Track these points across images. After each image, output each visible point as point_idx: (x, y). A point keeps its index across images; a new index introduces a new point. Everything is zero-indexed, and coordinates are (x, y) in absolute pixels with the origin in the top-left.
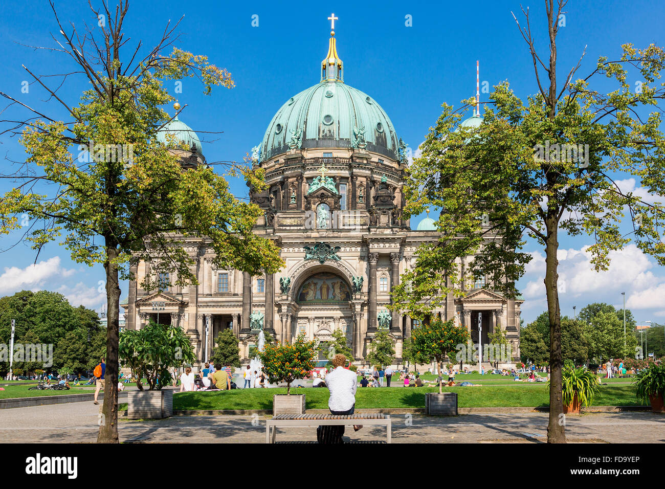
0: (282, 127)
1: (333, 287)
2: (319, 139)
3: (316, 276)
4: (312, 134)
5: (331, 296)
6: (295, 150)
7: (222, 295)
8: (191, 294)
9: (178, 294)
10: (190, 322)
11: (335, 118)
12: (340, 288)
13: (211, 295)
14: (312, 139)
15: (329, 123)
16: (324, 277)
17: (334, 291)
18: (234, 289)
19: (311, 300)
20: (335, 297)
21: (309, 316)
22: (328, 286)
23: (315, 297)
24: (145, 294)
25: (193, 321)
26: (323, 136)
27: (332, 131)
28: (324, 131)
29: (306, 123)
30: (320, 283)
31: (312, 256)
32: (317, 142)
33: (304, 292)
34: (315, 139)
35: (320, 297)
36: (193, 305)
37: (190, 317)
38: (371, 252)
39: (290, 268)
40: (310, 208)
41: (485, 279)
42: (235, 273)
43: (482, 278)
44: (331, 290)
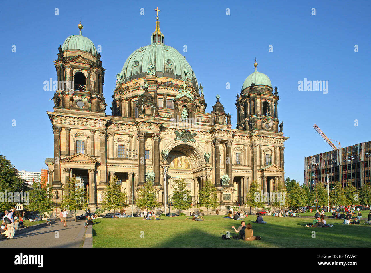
0: (139, 63)
1: (181, 160)
2: (165, 72)
4: (160, 69)
6: (152, 76)
7: (121, 159)
8: (102, 156)
9: (92, 156)
10: (102, 176)
11: (172, 61)
12: (185, 161)
13: (114, 159)
14: (160, 72)
15: (170, 64)
17: (181, 162)
18: (130, 156)
20: (182, 166)
22: (178, 159)
24: (66, 155)
26: (167, 71)
27: (172, 69)
28: (167, 68)
29: (155, 61)
31: (180, 138)
32: (164, 74)
34: (162, 72)
35: (173, 166)
36: (104, 165)
37: (102, 173)
38: (217, 138)
39: (165, 144)
40: (177, 108)
41: (270, 160)
42: (130, 145)
43: (269, 159)
44: (179, 162)
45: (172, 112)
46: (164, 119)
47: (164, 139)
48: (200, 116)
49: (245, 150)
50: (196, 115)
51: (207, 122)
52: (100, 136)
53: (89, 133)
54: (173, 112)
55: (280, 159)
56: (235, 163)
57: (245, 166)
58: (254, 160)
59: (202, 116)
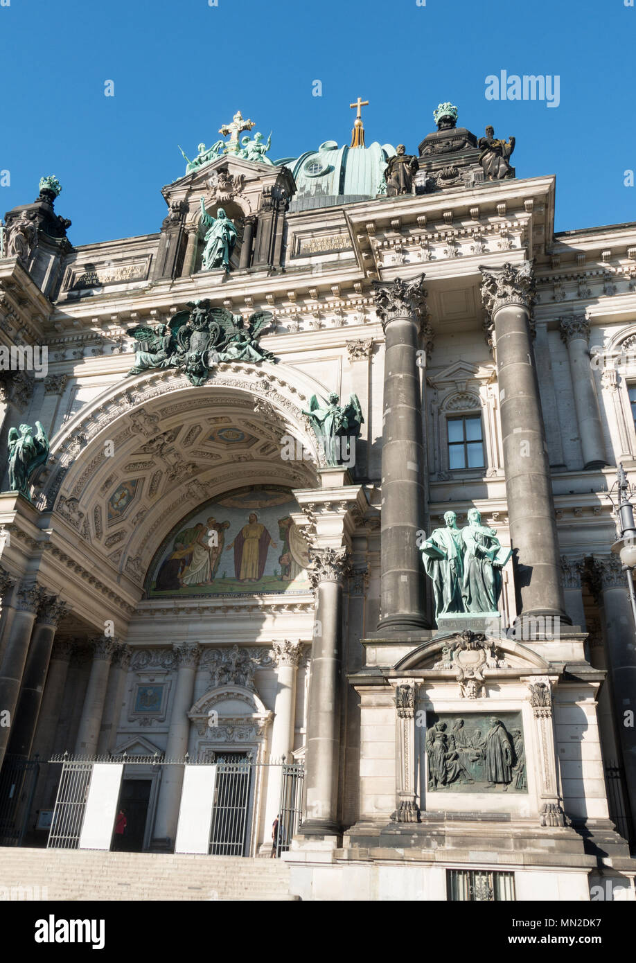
1: (285, 535)
3: (226, 502)
5: (272, 566)
16: (255, 503)
17: (287, 548)
19: (198, 585)
20: (287, 568)
21: (177, 645)
22: (266, 531)
23: (213, 573)
30: (237, 524)
33: (177, 556)
35: (231, 573)
44: (275, 546)
47: (68, 388)
50: (290, 230)
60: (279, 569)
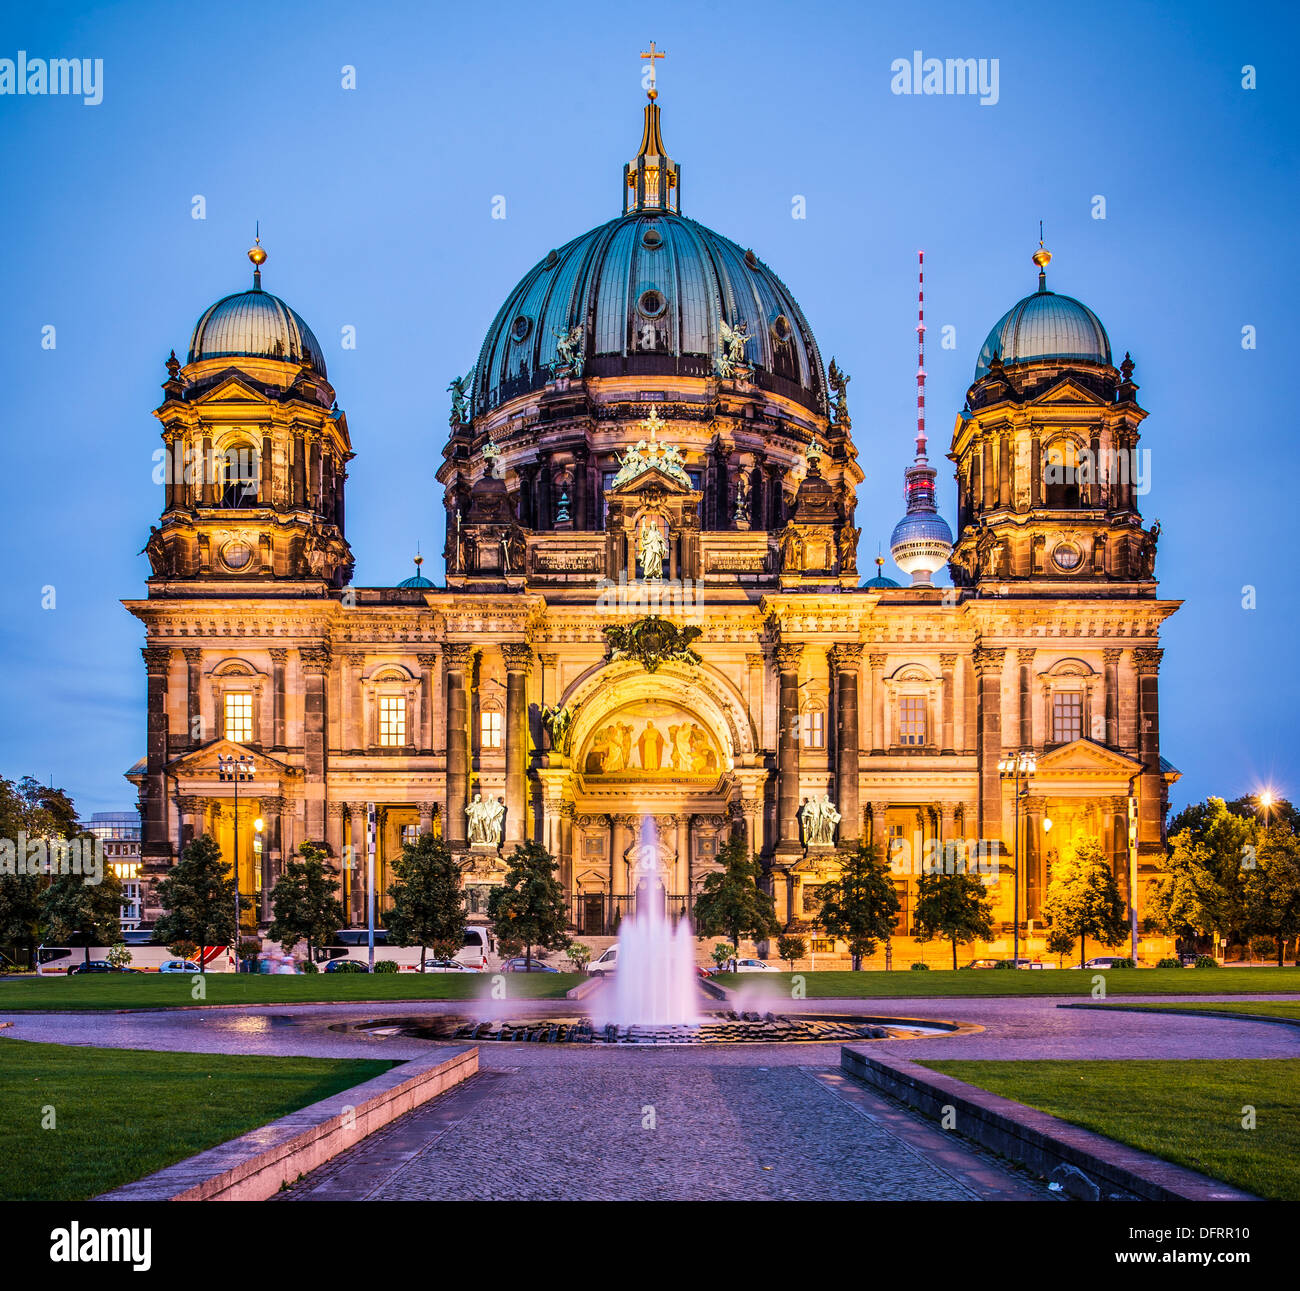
0: (531, 325)
1: (673, 739)
2: (630, 353)
3: (628, 710)
4: (610, 341)
5: (667, 761)
6: (566, 381)
7: (390, 752)
8: (310, 748)
9: (275, 749)
10: (310, 823)
11: (668, 299)
12: (691, 742)
13: (361, 753)
14: (612, 354)
15: (657, 314)
16: (650, 712)
17: (676, 748)
18: (422, 736)
19: (615, 773)
20: (677, 763)
21: (613, 815)
22: (660, 735)
23: (626, 764)
24: (187, 749)
25: (314, 822)
26: (639, 347)
27: (663, 334)
28: (640, 334)
29: (593, 311)
31: (624, 654)
32: (625, 361)
33: (598, 749)
34: (619, 354)
35: (638, 764)
36: (317, 777)
37: (309, 808)
38: (784, 641)
39: (567, 684)
40: (620, 523)
41: (1081, 718)
42: (424, 694)
43: (1076, 712)
44: (667, 746)
45: (598, 546)
46: (561, 578)
47: (559, 664)
48: (725, 546)
49: (947, 679)
50: (703, 546)
51: (758, 574)
52: (306, 670)
53: (264, 662)
54: (601, 546)
55: (1139, 710)
56: (897, 741)
57: (945, 753)
58: (985, 726)
59: (733, 546)
60: (672, 763)
